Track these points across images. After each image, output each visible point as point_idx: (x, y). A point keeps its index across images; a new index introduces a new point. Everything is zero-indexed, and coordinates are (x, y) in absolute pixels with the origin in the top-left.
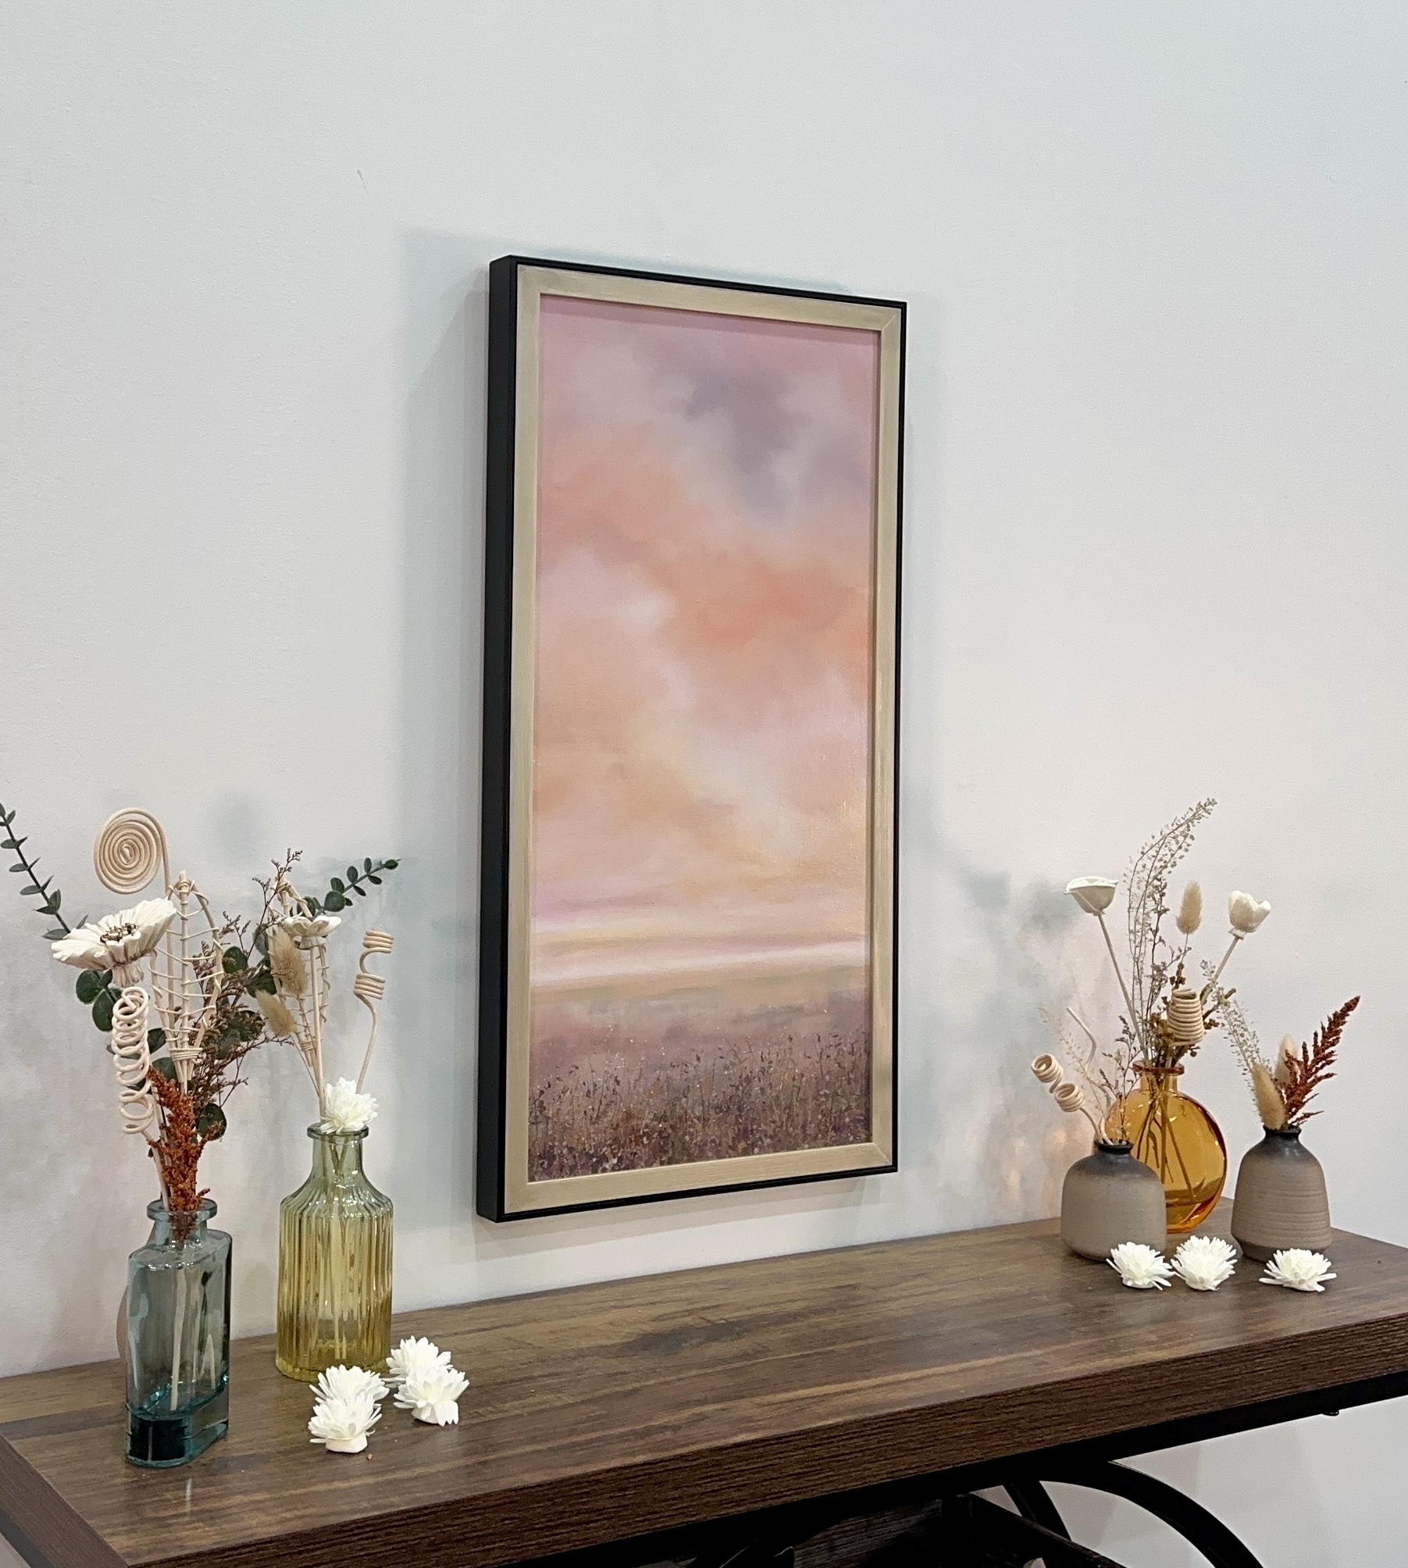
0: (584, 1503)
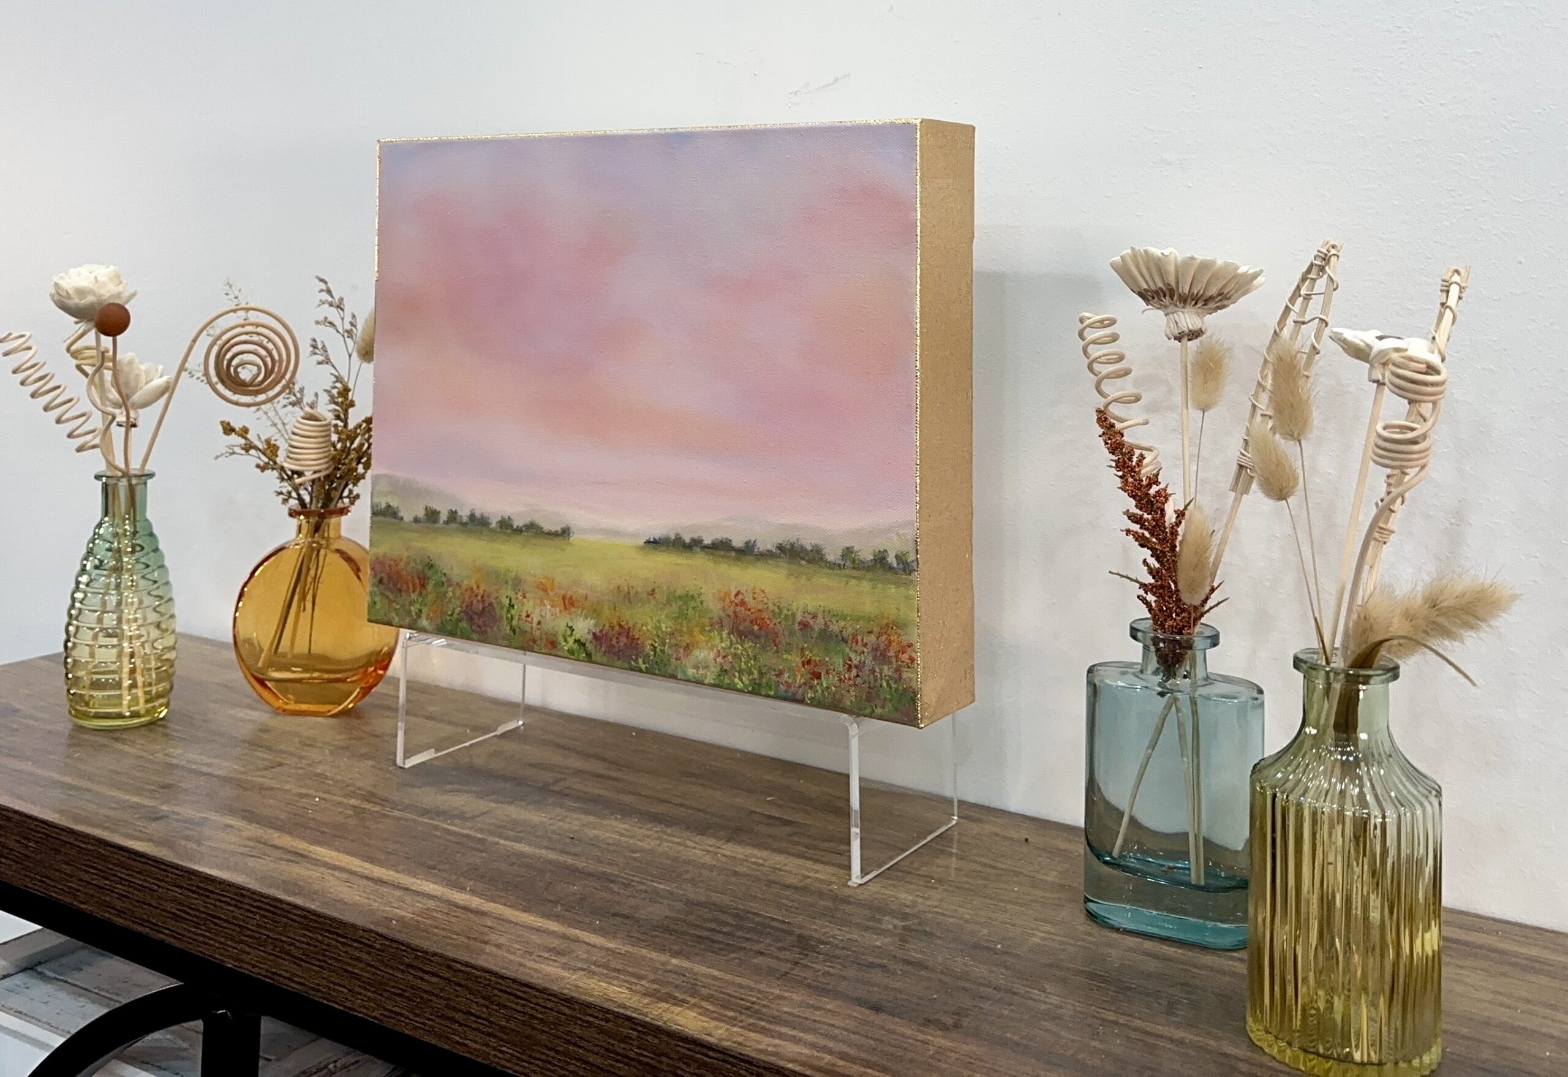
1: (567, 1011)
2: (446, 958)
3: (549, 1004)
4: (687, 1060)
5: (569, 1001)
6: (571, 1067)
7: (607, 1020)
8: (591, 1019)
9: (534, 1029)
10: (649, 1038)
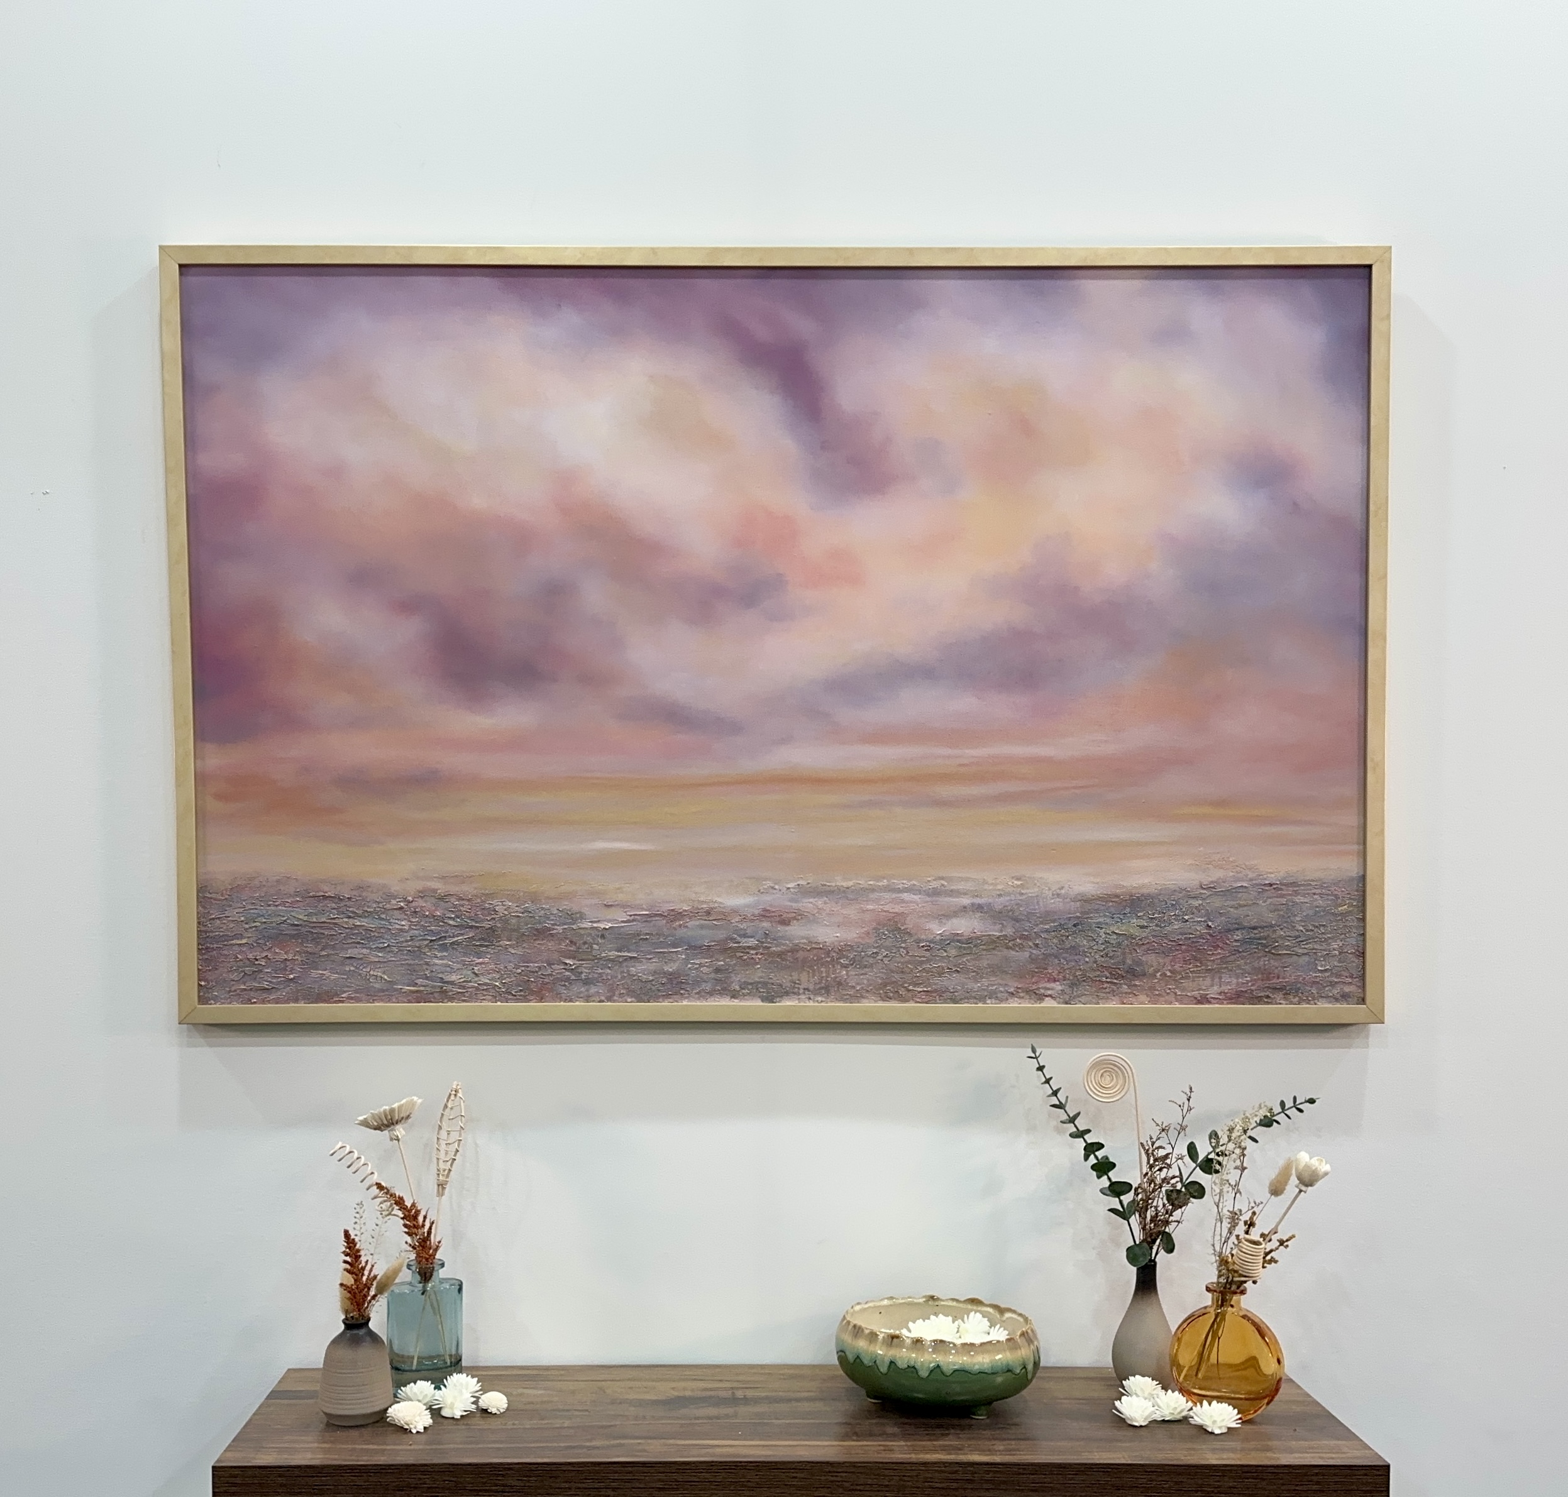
0: (499, 1480)
1: (923, 1468)
2: (850, 1462)
3: (913, 1468)
4: (988, 1472)
5: (925, 1464)
6: (926, 1493)
7: (945, 1467)
8: (936, 1469)
9: (905, 1481)
10: (969, 1468)
